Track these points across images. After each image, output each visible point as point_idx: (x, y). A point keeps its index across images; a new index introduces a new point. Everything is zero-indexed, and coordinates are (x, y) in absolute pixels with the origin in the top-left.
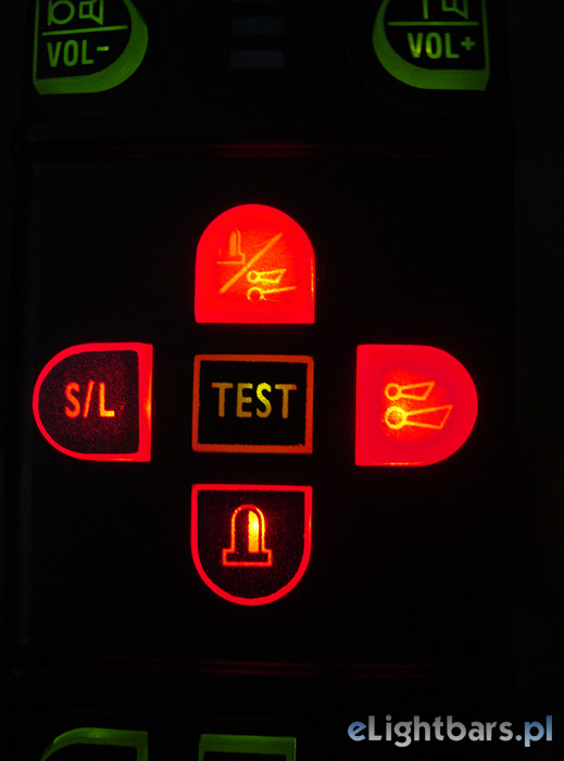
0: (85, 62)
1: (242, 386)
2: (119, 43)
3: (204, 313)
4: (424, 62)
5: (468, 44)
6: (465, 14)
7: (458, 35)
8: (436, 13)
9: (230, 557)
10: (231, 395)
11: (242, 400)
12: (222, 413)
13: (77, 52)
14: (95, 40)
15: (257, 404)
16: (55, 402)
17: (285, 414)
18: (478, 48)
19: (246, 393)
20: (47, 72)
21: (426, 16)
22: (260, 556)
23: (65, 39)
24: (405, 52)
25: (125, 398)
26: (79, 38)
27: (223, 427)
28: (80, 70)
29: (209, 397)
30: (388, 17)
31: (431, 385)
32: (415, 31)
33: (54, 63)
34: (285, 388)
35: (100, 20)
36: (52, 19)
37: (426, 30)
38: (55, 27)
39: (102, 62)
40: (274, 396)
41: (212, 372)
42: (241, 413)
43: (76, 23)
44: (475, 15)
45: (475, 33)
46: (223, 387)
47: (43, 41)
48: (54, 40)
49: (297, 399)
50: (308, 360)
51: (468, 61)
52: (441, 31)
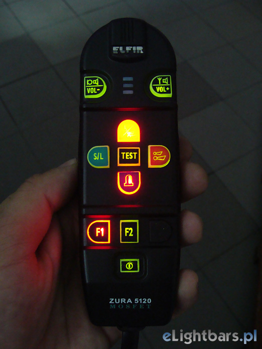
0: (95, 92)
1: (127, 153)
2: (101, 88)
3: (119, 140)
4: (160, 92)
5: (168, 89)
6: (167, 83)
7: (166, 87)
8: (162, 83)
9: (126, 185)
10: (125, 155)
11: (127, 156)
12: (123, 158)
13: (93, 90)
14: (97, 88)
15: (130, 156)
16: (92, 157)
17: (135, 158)
18: (170, 90)
19: (128, 154)
20: (87, 94)
21: (160, 83)
22: (131, 184)
23: (91, 87)
24: (155, 90)
25: (104, 156)
26: (94, 87)
27: (123, 161)
28: (94, 94)
29: (121, 155)
30: (153, 84)
31: (162, 152)
32: (158, 86)
33: (89, 92)
34: (135, 153)
35: (98, 84)
36: (88, 84)
37: (160, 86)
38: (88, 85)
39: (98, 92)
40: (133, 155)
41: (121, 151)
42: (127, 158)
43: (93, 84)
44: (169, 83)
45: (169, 87)
46: (123, 153)
47: (86, 88)
48: (89, 88)
49: (137, 155)
50: (139, 148)
51: (168, 92)
52: (163, 86)
